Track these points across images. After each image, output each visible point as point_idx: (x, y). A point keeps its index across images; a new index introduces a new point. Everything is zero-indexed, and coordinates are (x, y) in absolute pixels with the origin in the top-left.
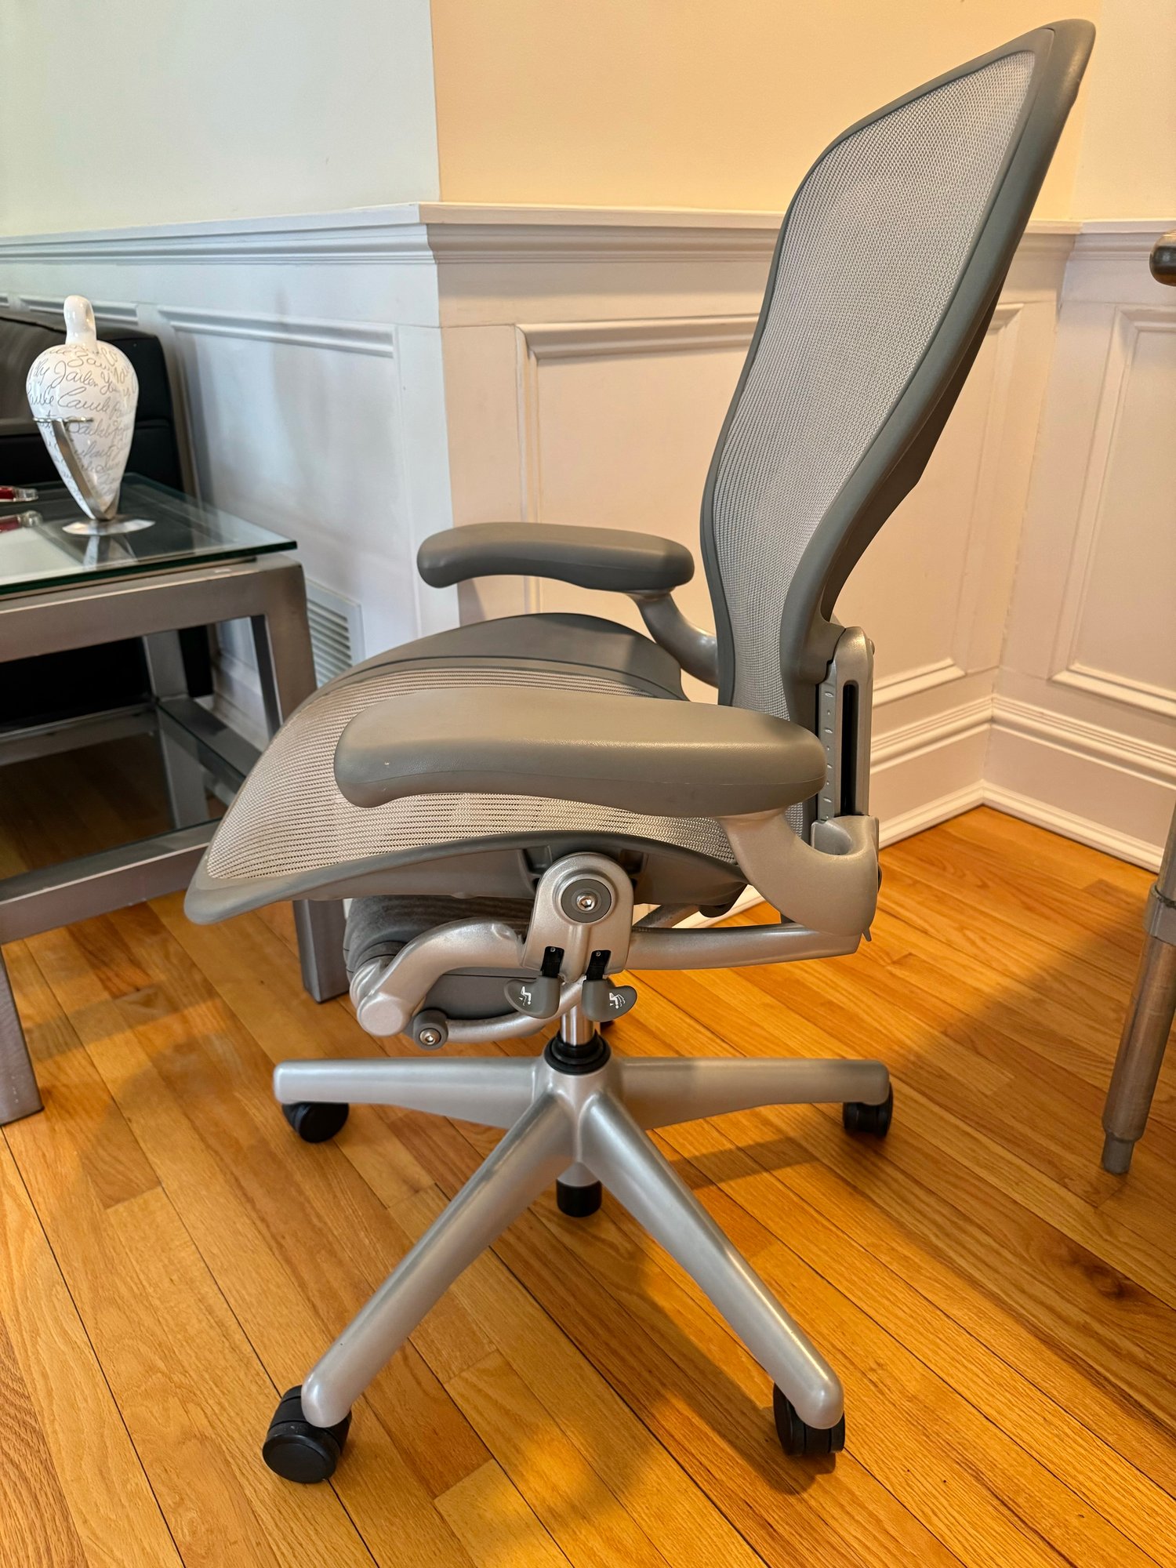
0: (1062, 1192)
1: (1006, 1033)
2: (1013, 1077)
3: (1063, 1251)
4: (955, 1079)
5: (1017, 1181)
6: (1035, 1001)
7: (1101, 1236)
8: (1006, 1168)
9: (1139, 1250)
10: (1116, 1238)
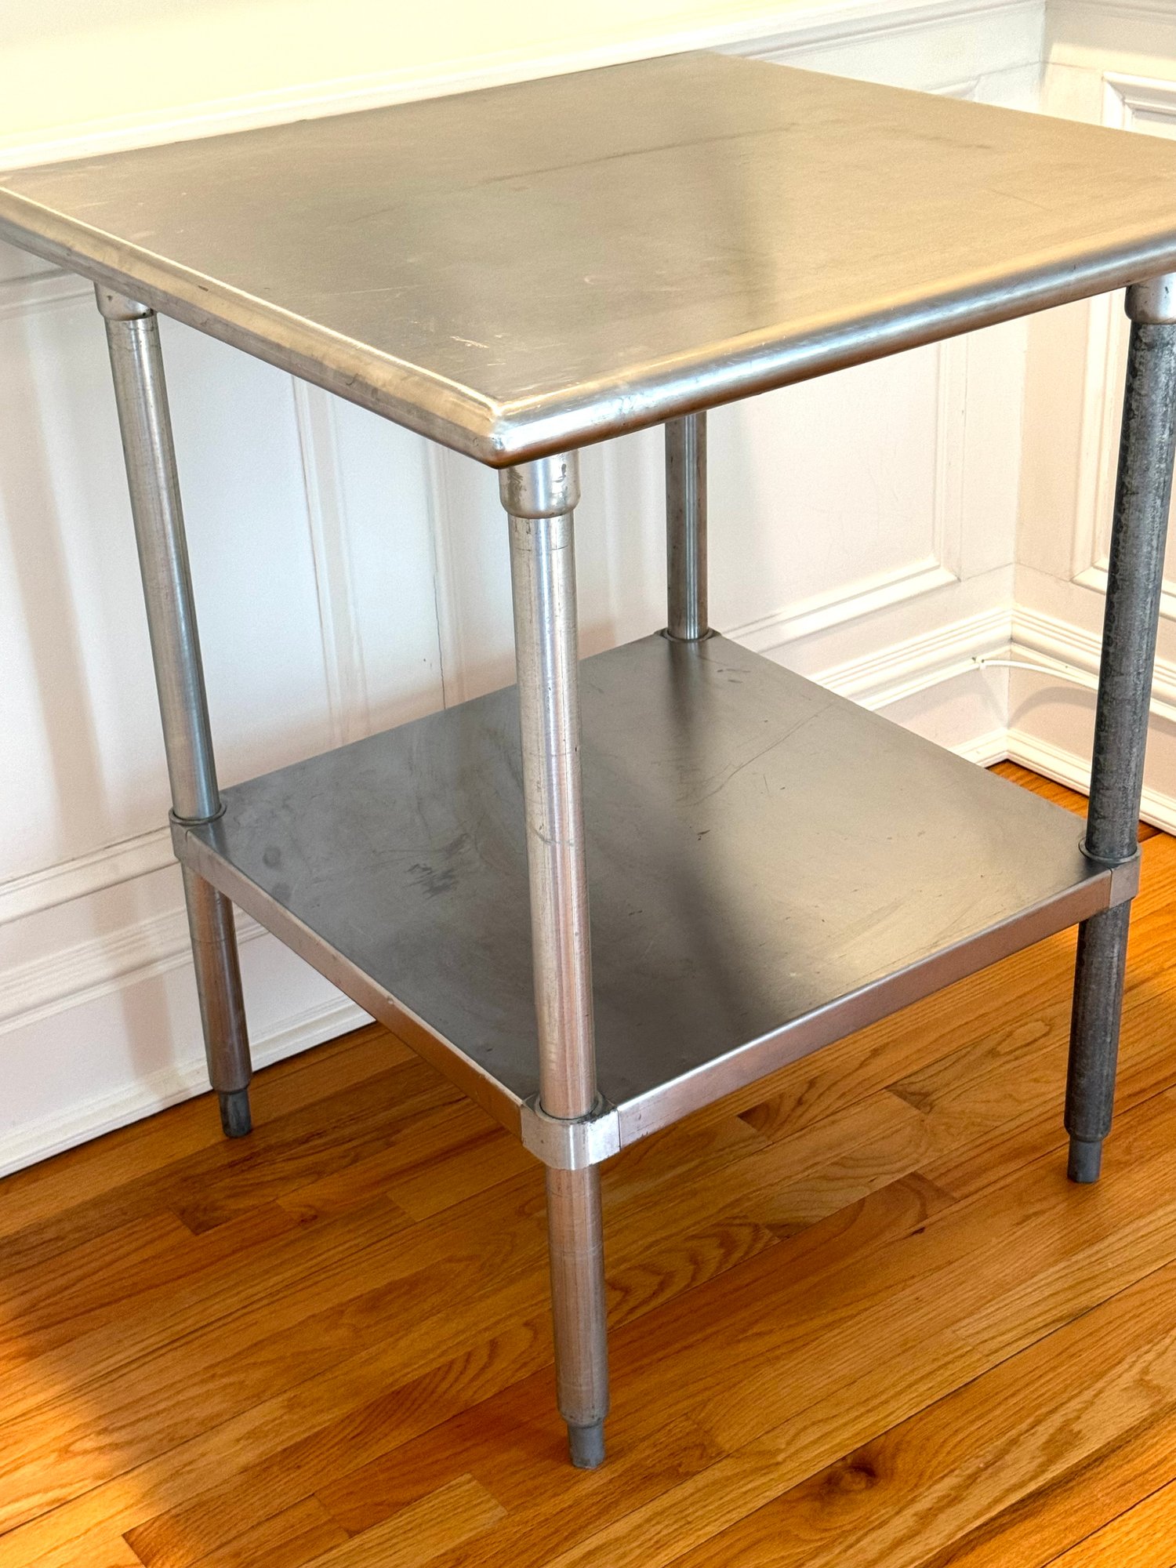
0: (700, 1480)
1: (364, 1458)
2: (468, 1476)
3: (805, 1508)
4: (469, 1543)
5: (683, 1522)
6: (291, 1406)
7: (778, 1464)
8: (659, 1527)
9: (797, 1434)
10: (779, 1451)
